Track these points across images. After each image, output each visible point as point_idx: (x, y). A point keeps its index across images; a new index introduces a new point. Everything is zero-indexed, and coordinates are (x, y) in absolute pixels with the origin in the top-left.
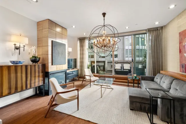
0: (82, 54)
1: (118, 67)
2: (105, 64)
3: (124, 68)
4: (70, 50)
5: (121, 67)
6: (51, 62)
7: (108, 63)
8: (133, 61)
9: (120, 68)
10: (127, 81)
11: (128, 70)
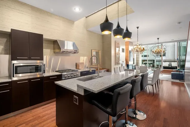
2: (154, 62)
3: (172, 66)
7: (156, 61)
8: (178, 60)
9: (168, 66)
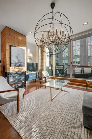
0: (42, 59)
1: (78, 70)
3: (85, 72)
4: (31, 55)
5: (81, 71)
6: (9, 64)
10: (86, 85)
11: (88, 74)
